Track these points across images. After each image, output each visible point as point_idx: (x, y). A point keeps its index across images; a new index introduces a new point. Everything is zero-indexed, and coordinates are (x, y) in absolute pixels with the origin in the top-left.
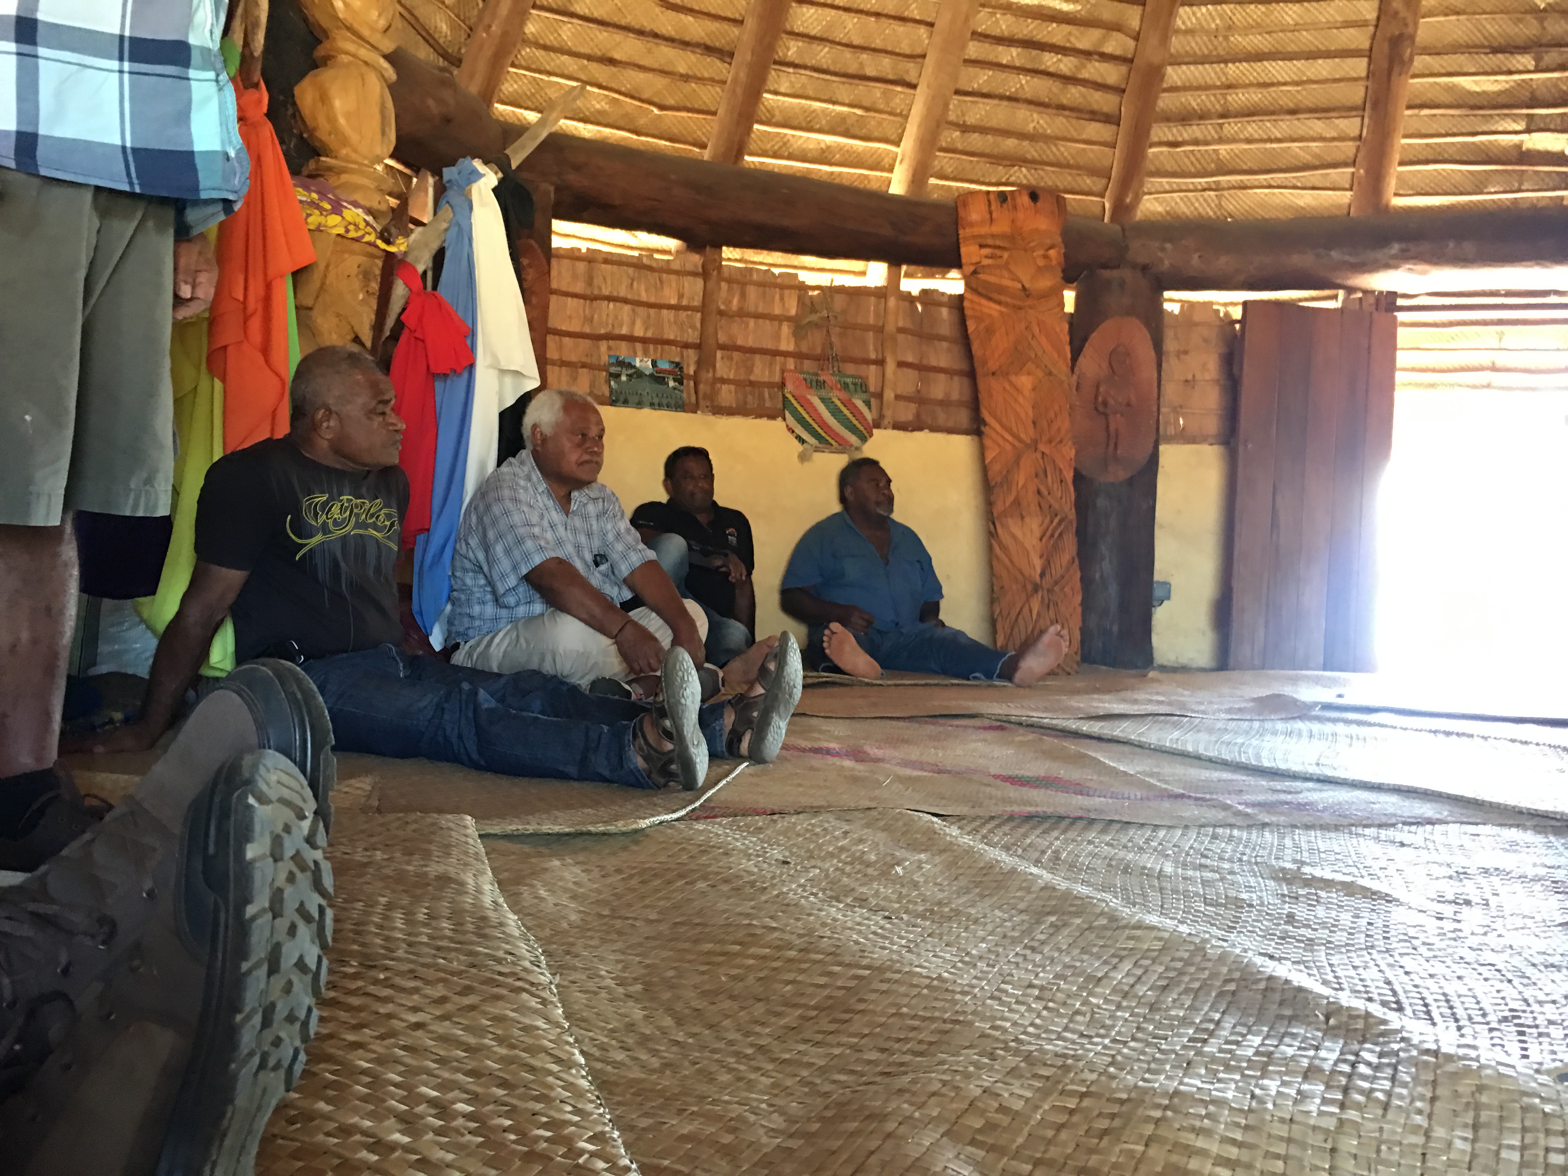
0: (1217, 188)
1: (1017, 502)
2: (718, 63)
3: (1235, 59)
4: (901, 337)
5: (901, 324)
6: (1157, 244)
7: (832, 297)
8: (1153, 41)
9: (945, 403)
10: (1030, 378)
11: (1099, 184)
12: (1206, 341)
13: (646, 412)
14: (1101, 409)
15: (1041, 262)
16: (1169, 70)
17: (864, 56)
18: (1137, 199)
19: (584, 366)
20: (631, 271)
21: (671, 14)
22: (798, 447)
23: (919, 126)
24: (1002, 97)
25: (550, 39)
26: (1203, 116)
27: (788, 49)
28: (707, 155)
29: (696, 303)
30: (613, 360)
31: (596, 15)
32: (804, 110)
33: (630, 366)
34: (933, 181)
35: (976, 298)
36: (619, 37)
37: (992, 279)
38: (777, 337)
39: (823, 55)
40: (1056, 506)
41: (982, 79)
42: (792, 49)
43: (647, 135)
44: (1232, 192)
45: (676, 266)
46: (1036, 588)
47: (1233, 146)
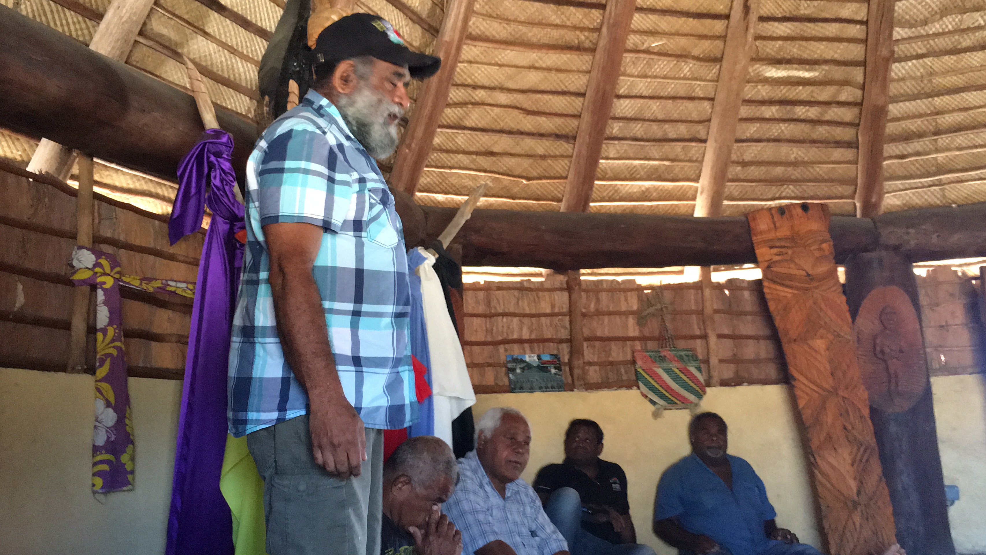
0: (940, 184)
1: (829, 437)
2: (565, 145)
3: (939, 94)
4: (717, 317)
5: (715, 307)
6: (904, 230)
7: (662, 293)
8: (874, 90)
9: (756, 361)
10: (823, 341)
11: (849, 189)
12: (952, 295)
13: (538, 395)
14: (880, 356)
15: (817, 254)
16: (891, 107)
17: (666, 126)
18: (880, 198)
19: (489, 365)
20: (516, 293)
21: (530, 118)
22: (652, 408)
23: (712, 168)
24: (768, 140)
25: (450, 146)
26: (920, 135)
27: (613, 129)
28: (562, 207)
29: (565, 310)
30: (509, 359)
31: (480, 125)
32: (628, 167)
33: (522, 361)
34: (726, 202)
35: (773, 286)
36: (496, 137)
37: (783, 270)
38: (626, 327)
39: (638, 129)
40: (860, 437)
41: (752, 130)
42: (615, 128)
43: (520, 199)
44: (952, 185)
45: (548, 285)
46: (856, 505)
47: (948, 154)
